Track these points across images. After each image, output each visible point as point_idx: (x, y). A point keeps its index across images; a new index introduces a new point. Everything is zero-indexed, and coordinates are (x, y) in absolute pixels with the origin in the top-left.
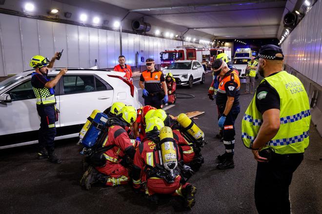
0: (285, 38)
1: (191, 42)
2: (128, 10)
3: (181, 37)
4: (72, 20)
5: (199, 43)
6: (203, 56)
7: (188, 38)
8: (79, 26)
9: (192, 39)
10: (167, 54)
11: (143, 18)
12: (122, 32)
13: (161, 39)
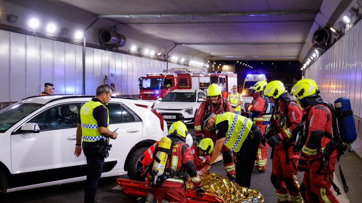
0: (313, 62)
1: (178, 63)
2: (96, 15)
3: (164, 56)
4: (17, 26)
5: (188, 65)
6: (201, 84)
7: (174, 58)
8: (27, 36)
9: (180, 59)
10: (149, 80)
11: (115, 27)
12: (86, 46)
13: (138, 58)
